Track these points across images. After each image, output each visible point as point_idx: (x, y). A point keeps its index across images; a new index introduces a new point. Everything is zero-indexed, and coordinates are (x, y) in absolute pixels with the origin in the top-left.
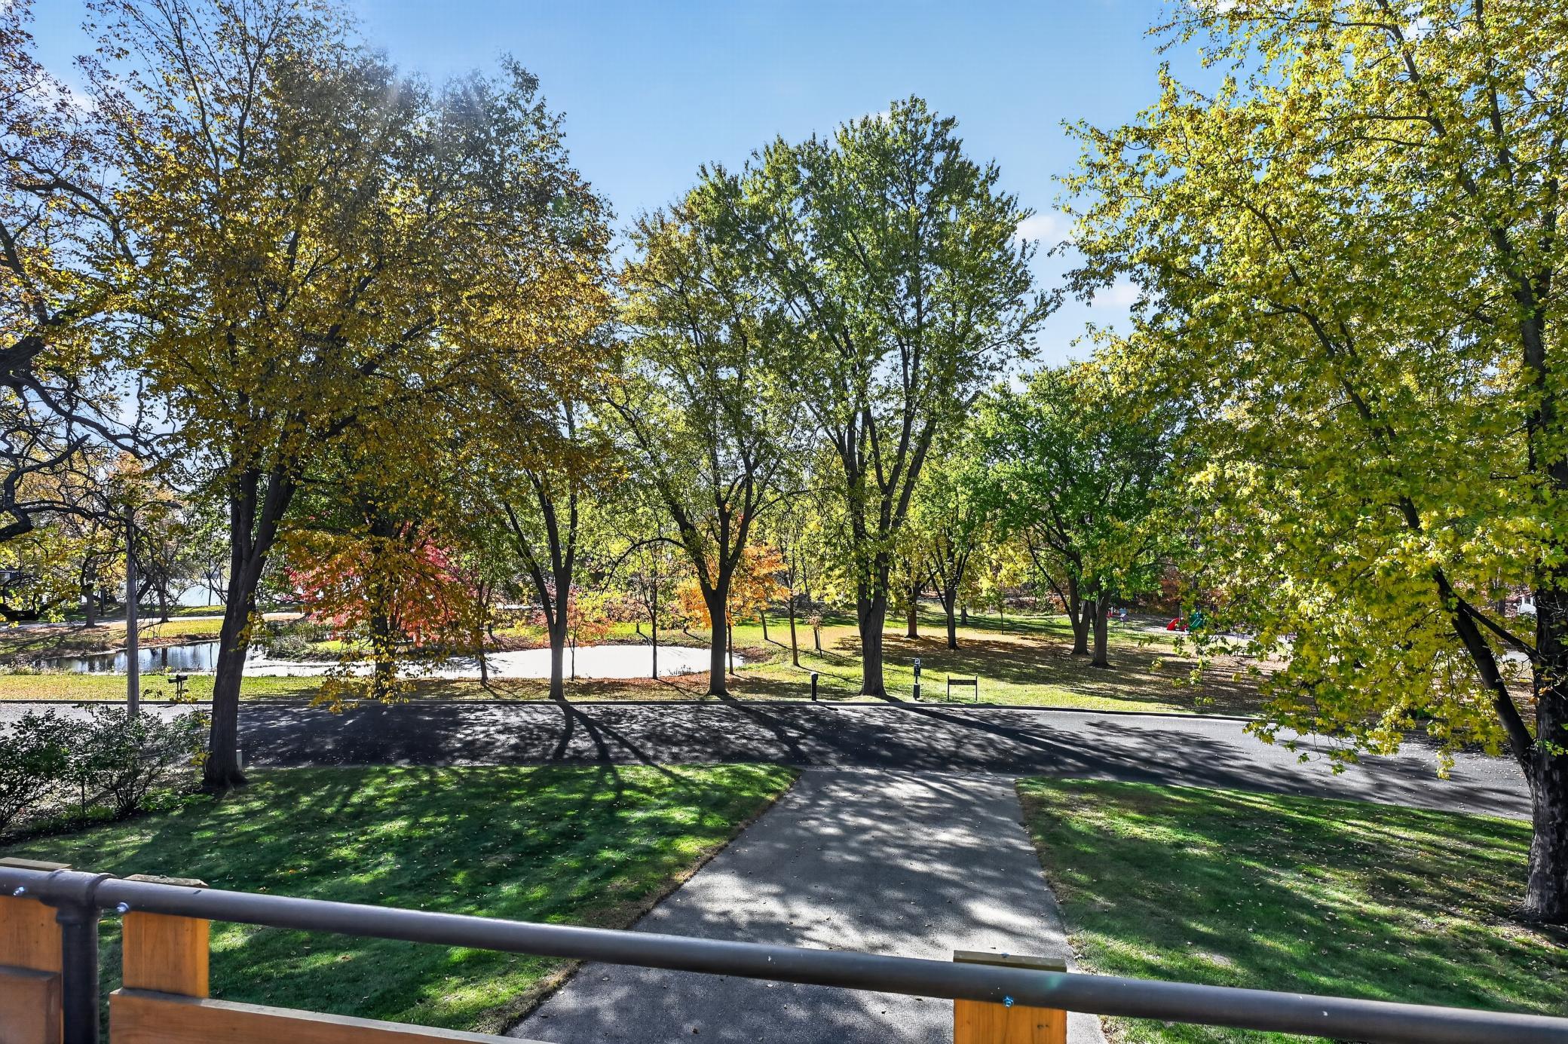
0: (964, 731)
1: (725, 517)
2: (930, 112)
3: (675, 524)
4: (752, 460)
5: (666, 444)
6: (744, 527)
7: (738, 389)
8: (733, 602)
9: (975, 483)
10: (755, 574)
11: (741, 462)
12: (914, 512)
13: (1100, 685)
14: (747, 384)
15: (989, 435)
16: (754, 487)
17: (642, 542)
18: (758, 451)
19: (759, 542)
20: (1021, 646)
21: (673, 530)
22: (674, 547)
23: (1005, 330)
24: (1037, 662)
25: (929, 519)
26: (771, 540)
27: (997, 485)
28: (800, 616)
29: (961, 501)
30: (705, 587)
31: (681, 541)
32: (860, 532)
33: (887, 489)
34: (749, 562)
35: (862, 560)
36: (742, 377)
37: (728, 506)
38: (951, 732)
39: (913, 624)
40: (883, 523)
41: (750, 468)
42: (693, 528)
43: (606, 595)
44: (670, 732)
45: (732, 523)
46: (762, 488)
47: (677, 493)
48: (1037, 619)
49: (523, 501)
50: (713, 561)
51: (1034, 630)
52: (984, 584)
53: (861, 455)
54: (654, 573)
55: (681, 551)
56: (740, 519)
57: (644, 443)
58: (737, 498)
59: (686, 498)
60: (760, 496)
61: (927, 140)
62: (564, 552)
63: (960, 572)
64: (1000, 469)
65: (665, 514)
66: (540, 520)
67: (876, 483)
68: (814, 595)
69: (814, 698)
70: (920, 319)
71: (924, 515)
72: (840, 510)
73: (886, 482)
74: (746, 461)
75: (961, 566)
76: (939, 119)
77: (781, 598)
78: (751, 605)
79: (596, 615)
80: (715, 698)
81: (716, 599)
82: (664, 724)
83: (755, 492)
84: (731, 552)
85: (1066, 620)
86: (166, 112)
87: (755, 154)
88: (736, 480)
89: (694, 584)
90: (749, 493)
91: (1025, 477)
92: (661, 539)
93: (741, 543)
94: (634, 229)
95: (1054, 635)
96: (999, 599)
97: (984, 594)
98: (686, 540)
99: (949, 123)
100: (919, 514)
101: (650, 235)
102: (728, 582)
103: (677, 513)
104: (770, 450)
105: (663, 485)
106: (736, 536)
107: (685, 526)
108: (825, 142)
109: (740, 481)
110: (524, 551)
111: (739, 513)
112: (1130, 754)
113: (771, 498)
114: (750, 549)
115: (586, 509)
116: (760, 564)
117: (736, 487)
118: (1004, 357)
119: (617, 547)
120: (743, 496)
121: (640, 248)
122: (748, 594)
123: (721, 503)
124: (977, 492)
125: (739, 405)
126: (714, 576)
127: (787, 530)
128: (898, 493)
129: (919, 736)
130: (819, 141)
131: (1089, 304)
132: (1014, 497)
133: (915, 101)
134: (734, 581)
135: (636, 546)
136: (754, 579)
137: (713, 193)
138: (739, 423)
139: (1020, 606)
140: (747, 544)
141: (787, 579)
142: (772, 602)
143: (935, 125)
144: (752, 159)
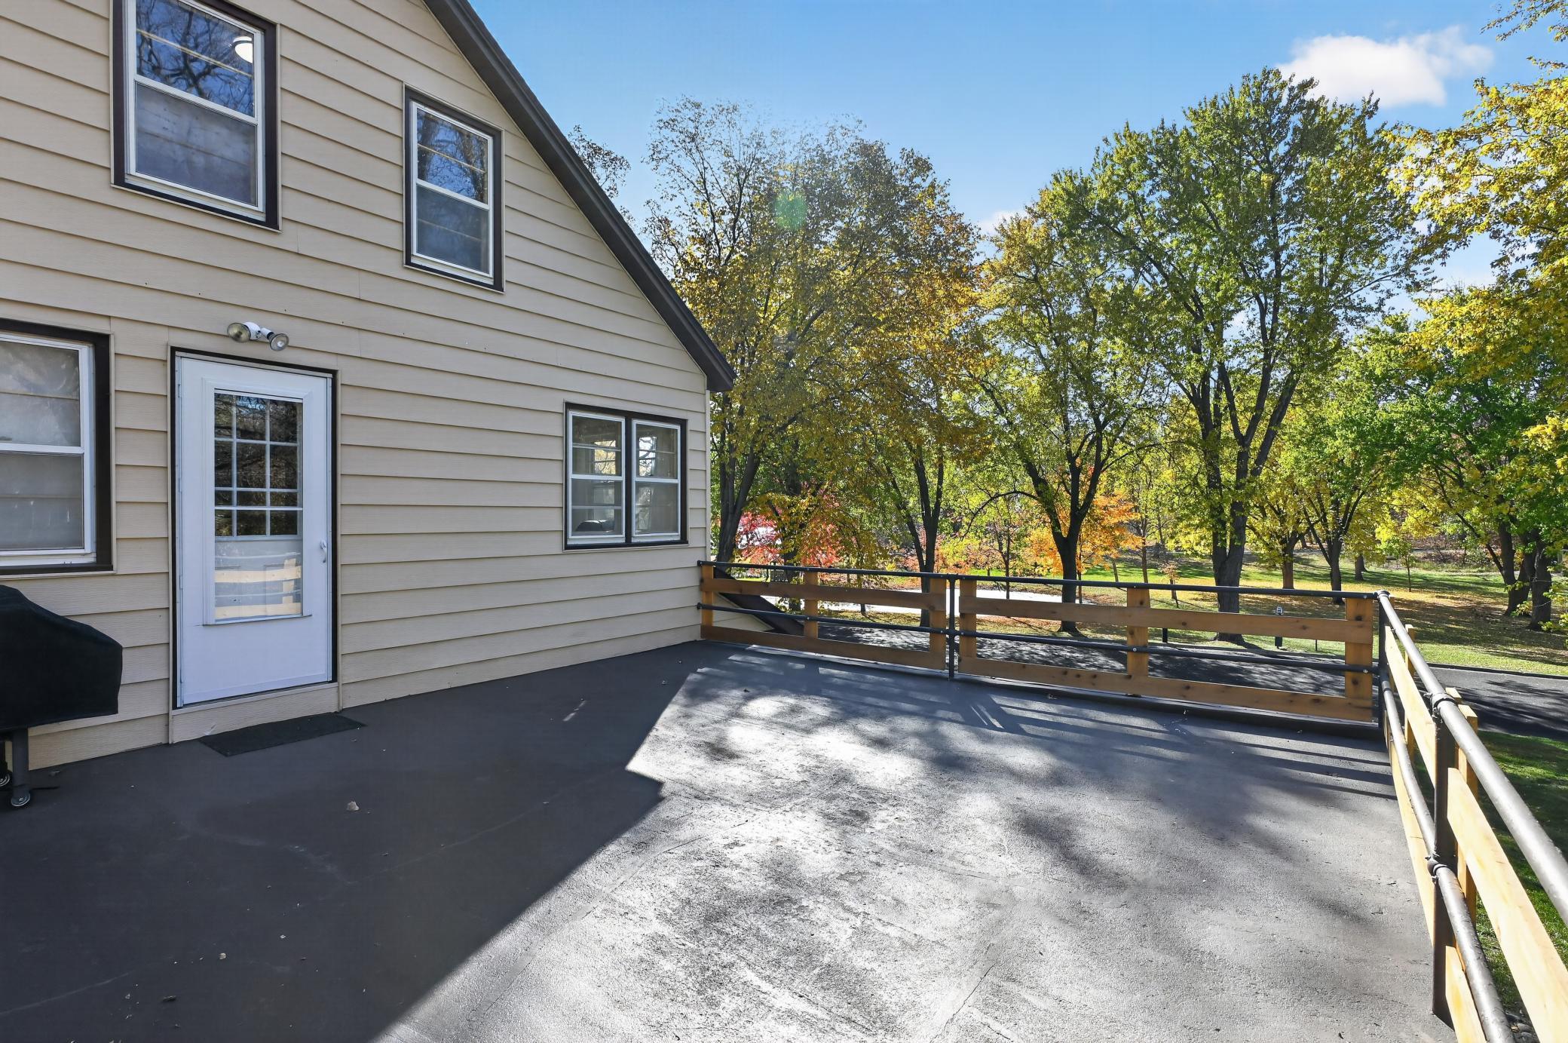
0: (1329, 678)
1: (1076, 471)
2: (1285, 77)
3: (1029, 479)
4: (1101, 418)
5: (1021, 409)
6: (1094, 480)
7: (1089, 356)
8: (1084, 549)
9: (1359, 425)
10: (1105, 522)
11: (1091, 421)
12: (1286, 457)
13: (1535, 649)
14: (1098, 351)
15: (1378, 372)
16: (1104, 442)
17: (998, 495)
18: (1107, 411)
19: (1109, 494)
20: (1433, 605)
21: (1027, 484)
22: (1027, 499)
23: (1390, 263)
24: (1450, 622)
25: (1304, 464)
26: (1121, 491)
27: (1389, 425)
28: (1155, 567)
29: (1340, 446)
30: (1057, 536)
31: (1034, 493)
32: (1215, 481)
33: (1243, 440)
34: (1098, 511)
35: (1216, 511)
36: (1091, 348)
37: (1078, 460)
38: (1312, 678)
39: (1288, 577)
40: (1241, 472)
41: (1100, 426)
42: (1045, 482)
43: (966, 541)
44: (1026, 657)
45: (1082, 477)
46: (1112, 443)
47: (1031, 453)
48: (1465, 575)
49: (902, 466)
50: (1064, 513)
51: (1457, 588)
52: (1384, 534)
53: (1216, 406)
54: (1007, 523)
55: (1033, 503)
56: (1090, 473)
57: (1000, 410)
58: (1087, 454)
59: (1039, 456)
60: (1109, 451)
61: (1284, 102)
62: (932, 505)
63: (1347, 520)
64: (1391, 408)
65: (1020, 471)
66: (913, 479)
67: (1232, 435)
68: (1170, 545)
69: (1165, 640)
70: (1278, 272)
71: (1297, 460)
72: (1193, 461)
73: (1244, 432)
74: (1097, 421)
75: (1350, 513)
76: (1295, 83)
77: (1133, 547)
78: (1101, 553)
79: (957, 560)
80: (1066, 634)
81: (1067, 546)
82: (1021, 651)
83: (1105, 448)
84: (1081, 503)
85: (1497, 577)
86: (694, 227)
87: (1106, 140)
88: (1087, 437)
89: (1046, 534)
90: (1099, 449)
91: (1425, 415)
92: (1015, 492)
93: (1090, 495)
94: (995, 234)
95: (1485, 594)
96: (1403, 550)
97: (1383, 546)
98: (1038, 493)
99: (1305, 86)
100: (1291, 460)
101: (1009, 237)
102: (1079, 530)
103: (1031, 470)
104: (1120, 410)
105: (1018, 447)
106: (1086, 488)
107: (1038, 481)
108: (1174, 126)
109: (1090, 438)
110: (901, 505)
111: (1090, 468)
112: (1534, 712)
113: (1121, 453)
114: (1099, 499)
115: (950, 467)
116: (1110, 513)
117: (1086, 443)
118: (1384, 296)
119: (975, 501)
120: (1094, 450)
121: (1000, 248)
122: (1098, 542)
123: (1071, 458)
124: (1361, 435)
125: (1089, 372)
126: (1066, 524)
127: (1137, 482)
128: (1257, 443)
129: (1274, 678)
130: (1168, 125)
131: (1443, 264)
132: (1411, 438)
133: (1266, 74)
134: (1083, 530)
135: (993, 498)
136: (1104, 527)
137: (1066, 197)
138: (1089, 387)
139: (1444, 560)
140: (1097, 495)
141: (1140, 528)
142: (1121, 552)
143: (1291, 89)
144: (1103, 145)
